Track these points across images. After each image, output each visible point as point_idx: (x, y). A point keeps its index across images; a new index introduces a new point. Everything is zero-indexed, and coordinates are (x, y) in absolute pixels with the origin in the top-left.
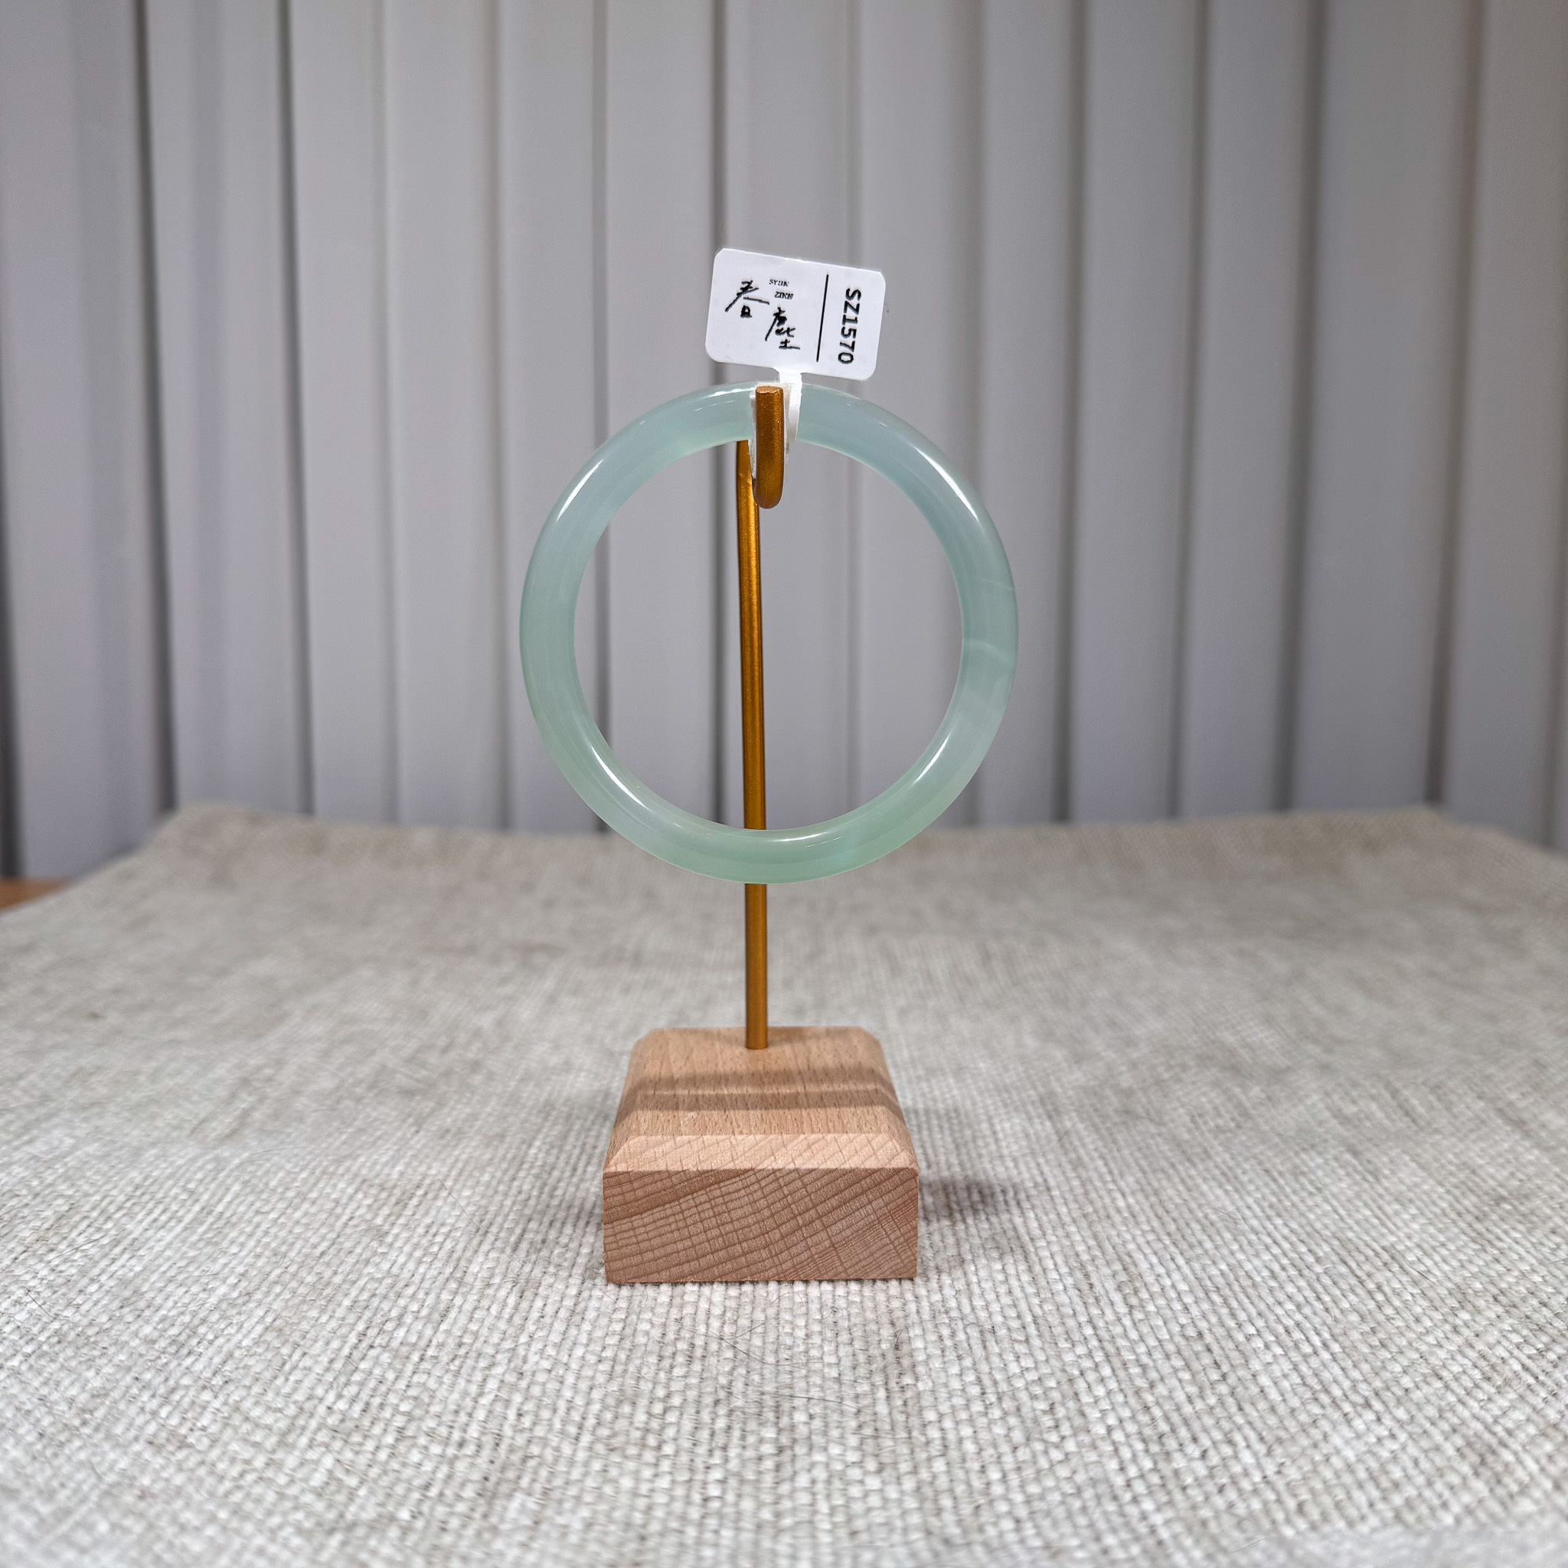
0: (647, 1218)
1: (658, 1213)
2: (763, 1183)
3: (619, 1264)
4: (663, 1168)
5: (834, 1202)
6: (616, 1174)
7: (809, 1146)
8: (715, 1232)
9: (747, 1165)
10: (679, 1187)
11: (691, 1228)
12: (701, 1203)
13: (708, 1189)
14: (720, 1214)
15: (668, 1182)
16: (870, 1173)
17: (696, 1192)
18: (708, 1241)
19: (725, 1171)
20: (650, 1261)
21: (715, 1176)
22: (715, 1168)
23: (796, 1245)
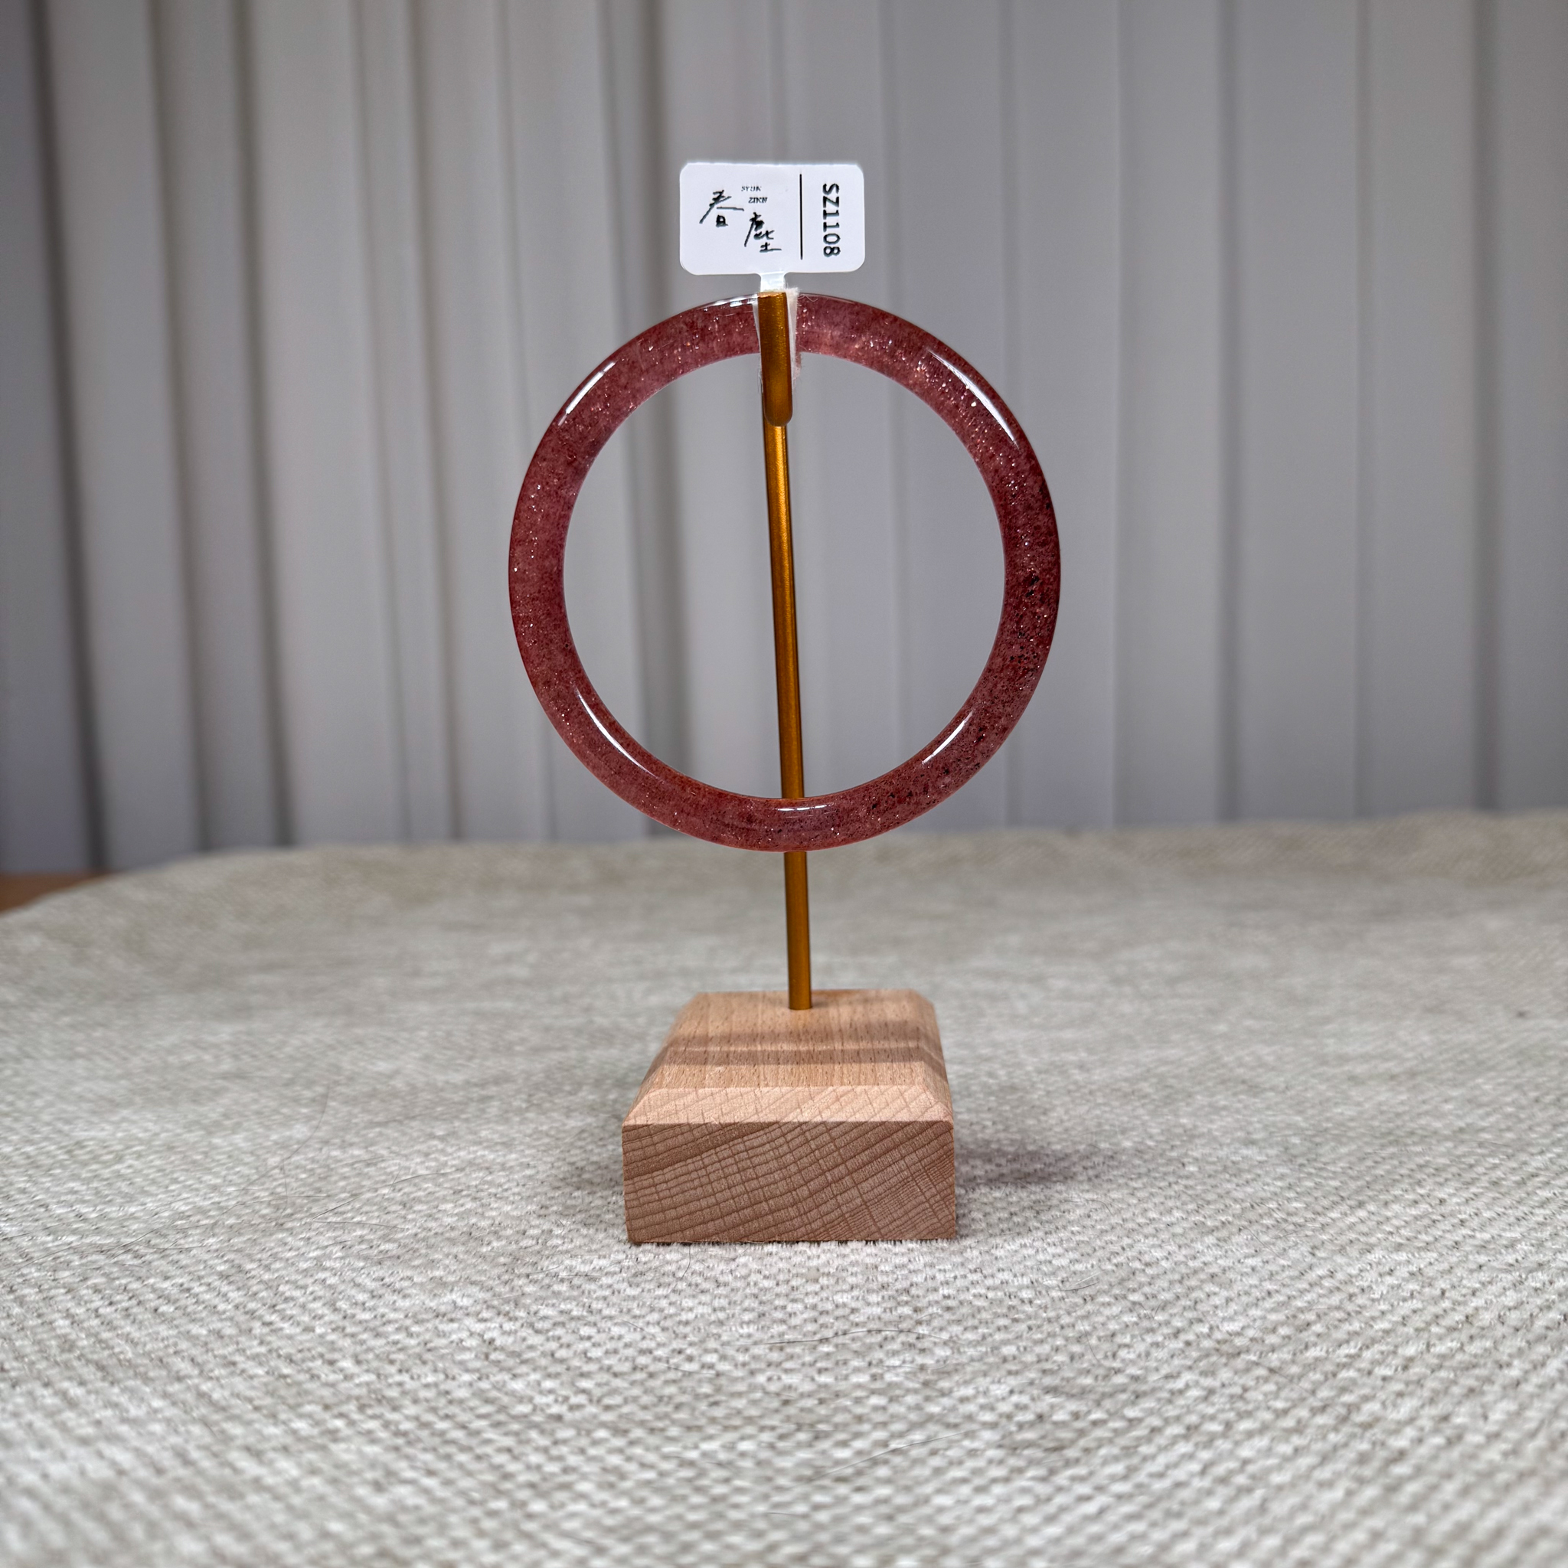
2: (789, 1136)
3: (638, 1223)
4: (683, 1120)
5: (864, 1157)
6: (635, 1128)
7: (837, 1099)
8: (740, 1189)
9: (772, 1118)
10: (700, 1140)
11: (715, 1184)
12: (724, 1159)
13: (731, 1143)
14: (744, 1170)
15: (689, 1137)
16: (902, 1126)
17: (719, 1146)
18: (733, 1198)
19: (748, 1124)
20: (673, 1219)
21: (738, 1129)
22: (738, 1121)
23: (825, 1203)
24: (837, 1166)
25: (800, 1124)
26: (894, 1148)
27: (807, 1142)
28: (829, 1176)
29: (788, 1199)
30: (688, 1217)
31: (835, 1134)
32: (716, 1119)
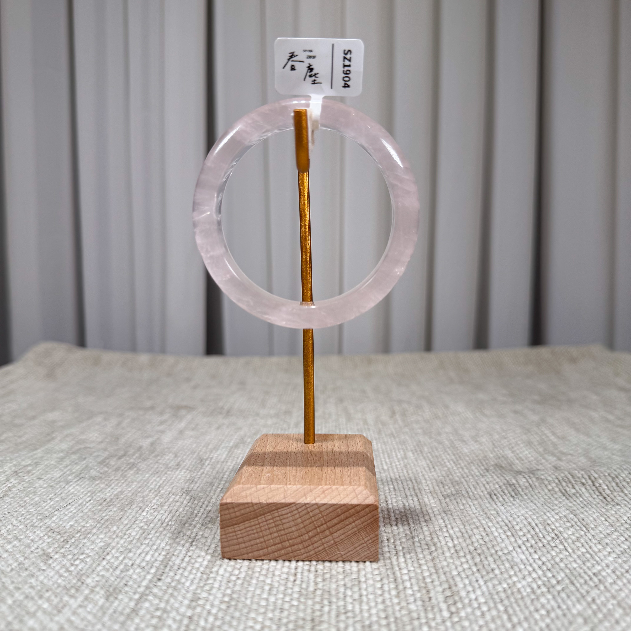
0: (242, 526)
1: (247, 524)
2: (300, 510)
3: (228, 549)
4: (249, 501)
5: (335, 521)
6: (226, 504)
7: (324, 492)
8: (275, 535)
9: (292, 501)
10: (257, 511)
11: (264, 532)
12: (269, 520)
13: (272, 513)
14: (278, 525)
15: (252, 509)
16: (354, 506)
17: (266, 514)
18: (272, 539)
19: (281, 504)
20: (243, 548)
21: (275, 506)
22: (275, 501)
23: (316, 542)
24: (322, 525)
25: (305, 504)
26: (350, 517)
27: (308, 513)
28: (318, 530)
29: (299, 540)
30: (250, 547)
31: (322, 509)
32: (265, 500)
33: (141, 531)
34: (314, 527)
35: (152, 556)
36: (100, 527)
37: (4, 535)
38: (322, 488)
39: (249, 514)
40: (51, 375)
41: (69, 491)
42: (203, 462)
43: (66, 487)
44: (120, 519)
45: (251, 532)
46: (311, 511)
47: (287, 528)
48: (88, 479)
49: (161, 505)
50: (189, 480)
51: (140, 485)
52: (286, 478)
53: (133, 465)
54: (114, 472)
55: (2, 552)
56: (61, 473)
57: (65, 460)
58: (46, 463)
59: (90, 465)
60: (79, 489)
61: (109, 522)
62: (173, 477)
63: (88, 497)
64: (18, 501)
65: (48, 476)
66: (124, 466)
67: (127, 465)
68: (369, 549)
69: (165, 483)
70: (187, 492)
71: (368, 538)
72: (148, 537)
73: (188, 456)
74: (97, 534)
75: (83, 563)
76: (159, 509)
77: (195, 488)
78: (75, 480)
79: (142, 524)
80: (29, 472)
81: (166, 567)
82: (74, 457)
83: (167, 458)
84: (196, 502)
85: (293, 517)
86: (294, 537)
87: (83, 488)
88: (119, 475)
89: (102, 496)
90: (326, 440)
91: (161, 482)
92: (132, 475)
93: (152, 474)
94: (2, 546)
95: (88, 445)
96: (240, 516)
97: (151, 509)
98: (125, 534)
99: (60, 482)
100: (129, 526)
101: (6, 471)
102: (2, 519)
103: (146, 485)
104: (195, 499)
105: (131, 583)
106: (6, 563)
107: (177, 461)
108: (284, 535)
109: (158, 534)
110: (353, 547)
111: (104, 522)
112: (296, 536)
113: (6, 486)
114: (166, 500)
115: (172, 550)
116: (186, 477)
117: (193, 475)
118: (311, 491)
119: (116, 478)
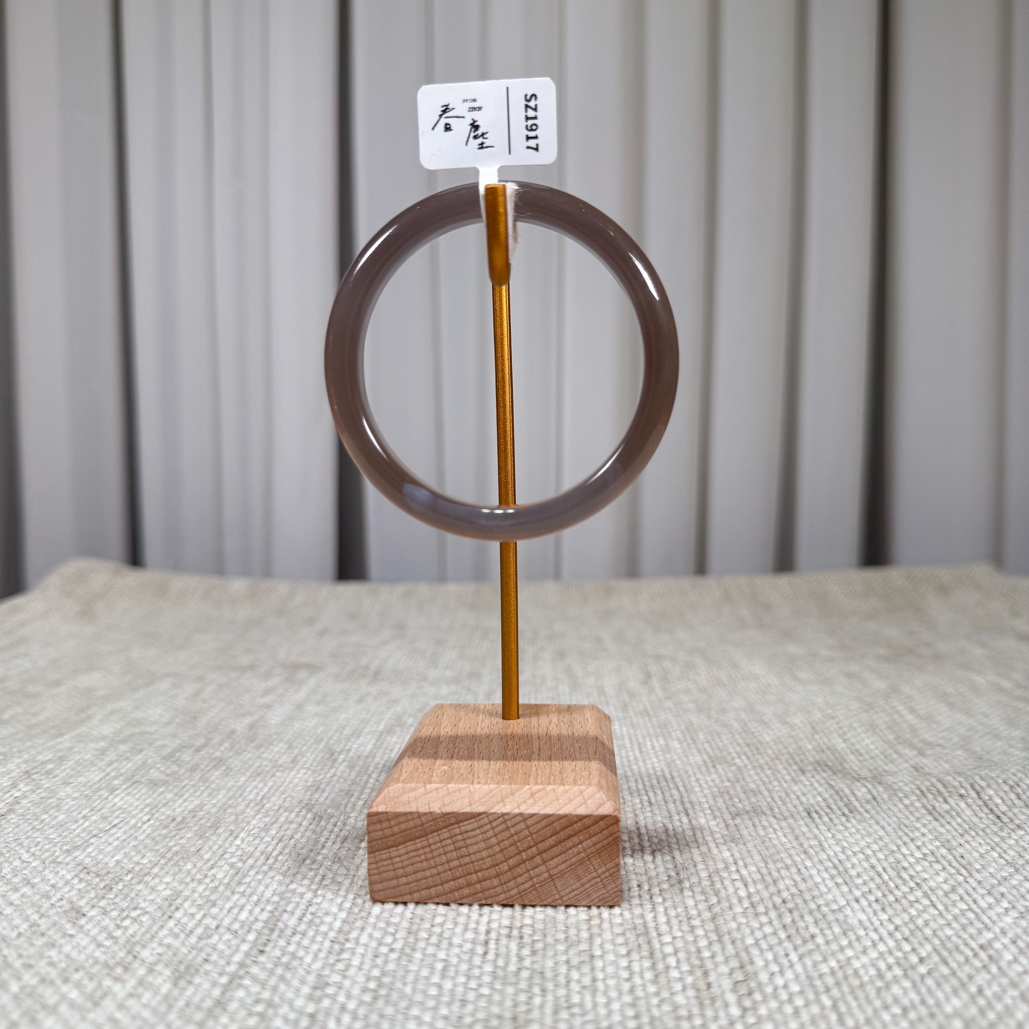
0: (402, 849)
1: (410, 846)
2: (494, 824)
3: (379, 886)
4: (414, 809)
5: (551, 841)
6: (377, 814)
7: (532, 795)
8: (456, 863)
9: (481, 809)
10: (426, 825)
11: (437, 859)
12: (444, 840)
13: (450, 828)
14: (459, 848)
15: (418, 822)
16: (581, 818)
17: (441, 829)
18: (450, 870)
19: (463, 813)
20: (404, 885)
21: (455, 817)
22: (455, 810)
23: (520, 876)
24: (530, 847)
25: (503, 815)
26: (574, 835)
27: (508, 828)
28: (524, 855)
29: (492, 872)
30: (415, 883)
31: (529, 822)
32: (439, 809)
33: (232, 871)
34: (517, 851)
35: (251, 912)
36: (164, 865)
37: (8, 877)
38: (530, 789)
39: (414, 830)
40: (86, 613)
41: (115, 804)
42: (334, 757)
43: (110, 797)
44: (198, 851)
45: (417, 859)
46: (513, 826)
47: (474, 853)
48: (147, 785)
49: (266, 829)
50: (311, 786)
51: (231, 794)
52: (472, 773)
53: (220, 761)
54: (189, 773)
55: (3, 906)
56: (103, 774)
57: (107, 753)
58: (77, 758)
59: (150, 761)
60: (131, 801)
61: (180, 856)
62: (284, 782)
63: (146, 814)
64: (31, 821)
65: (81, 779)
66: (206, 763)
67: (211, 762)
68: (605, 887)
69: (272, 791)
70: (309, 807)
71: (604, 868)
72: (244, 881)
73: (310, 747)
74: (160, 877)
75: (136, 924)
76: (263, 834)
77: (322, 800)
78: (124, 787)
79: (234, 860)
80: (48, 773)
81: (272, 930)
82: (123, 748)
83: (276, 749)
84: (323, 823)
85: (484, 835)
86: (485, 867)
87: (138, 799)
88: (197, 778)
89: (168, 813)
90: (537, 714)
91: (266, 790)
92: (217, 778)
93: (251, 777)
94: (3, 896)
95: (147, 729)
96: (399, 833)
97: (248, 835)
98: (206, 876)
99: (99, 789)
100: (212, 862)
101: (12, 771)
102: (4, 851)
103: (241, 795)
104: (321, 818)
105: (214, 957)
106: (10, 923)
107: (292, 756)
108: (469, 864)
109: (260, 877)
110: (578, 884)
111: (172, 857)
112: (488, 865)
113: (12, 795)
114: (274, 820)
115: (283, 903)
116: (307, 781)
117: (318, 779)
118: (513, 794)
119: (192, 783)
